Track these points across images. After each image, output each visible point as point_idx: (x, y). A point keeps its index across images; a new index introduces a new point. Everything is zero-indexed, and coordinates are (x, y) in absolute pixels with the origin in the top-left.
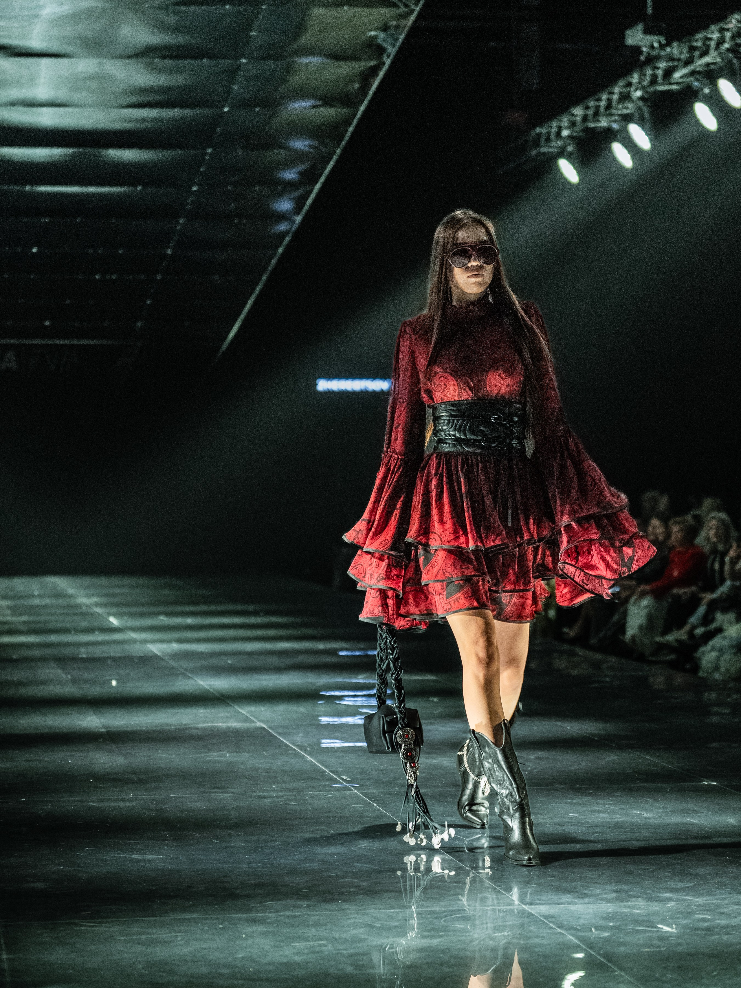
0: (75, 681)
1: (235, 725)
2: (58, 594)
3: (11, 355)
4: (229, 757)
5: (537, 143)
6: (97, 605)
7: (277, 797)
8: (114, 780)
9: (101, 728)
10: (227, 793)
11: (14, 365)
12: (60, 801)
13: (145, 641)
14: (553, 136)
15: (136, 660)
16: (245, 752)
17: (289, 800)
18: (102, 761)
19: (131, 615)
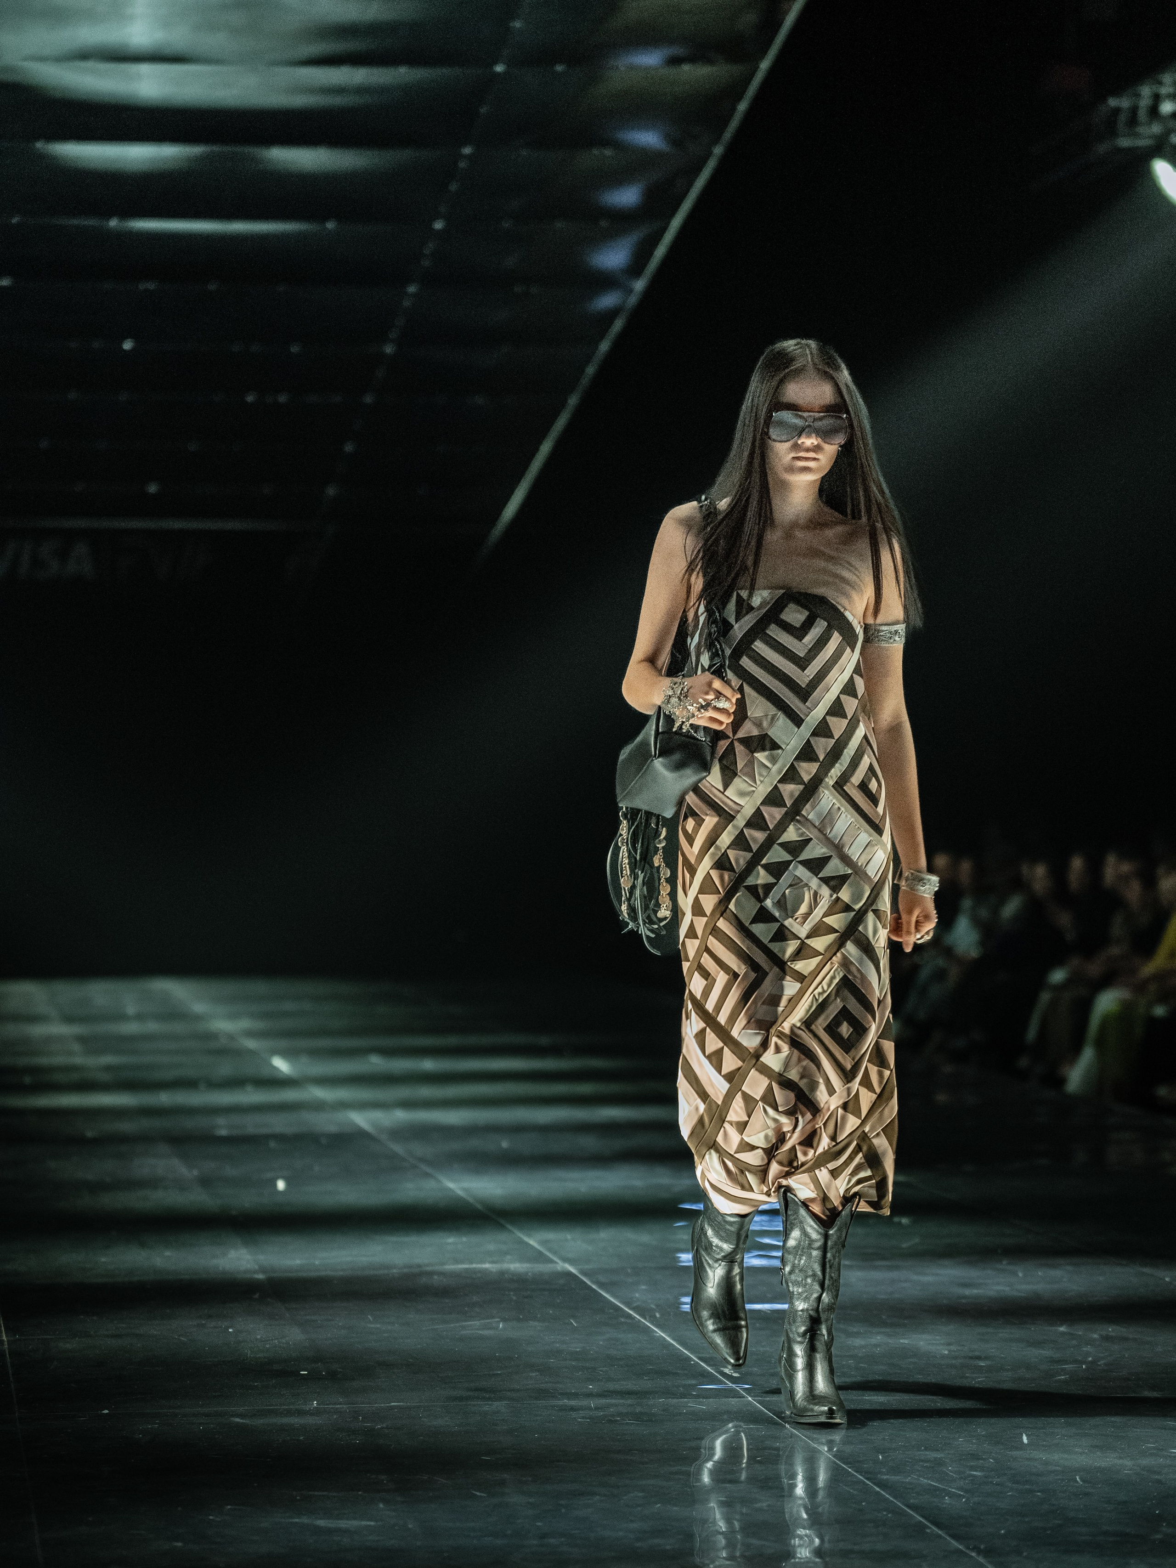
0: (206, 1182)
1: (516, 1266)
2: (173, 1014)
3: (81, 550)
4: (504, 1328)
5: (1110, 128)
6: (250, 1034)
7: (597, 1408)
9: (255, 1272)
11: (87, 569)
12: (176, 1415)
13: (344, 1105)
14: (1142, 114)
15: (324, 1141)
16: (535, 1319)
17: (619, 1414)
18: (259, 1337)
19: (315, 1053)
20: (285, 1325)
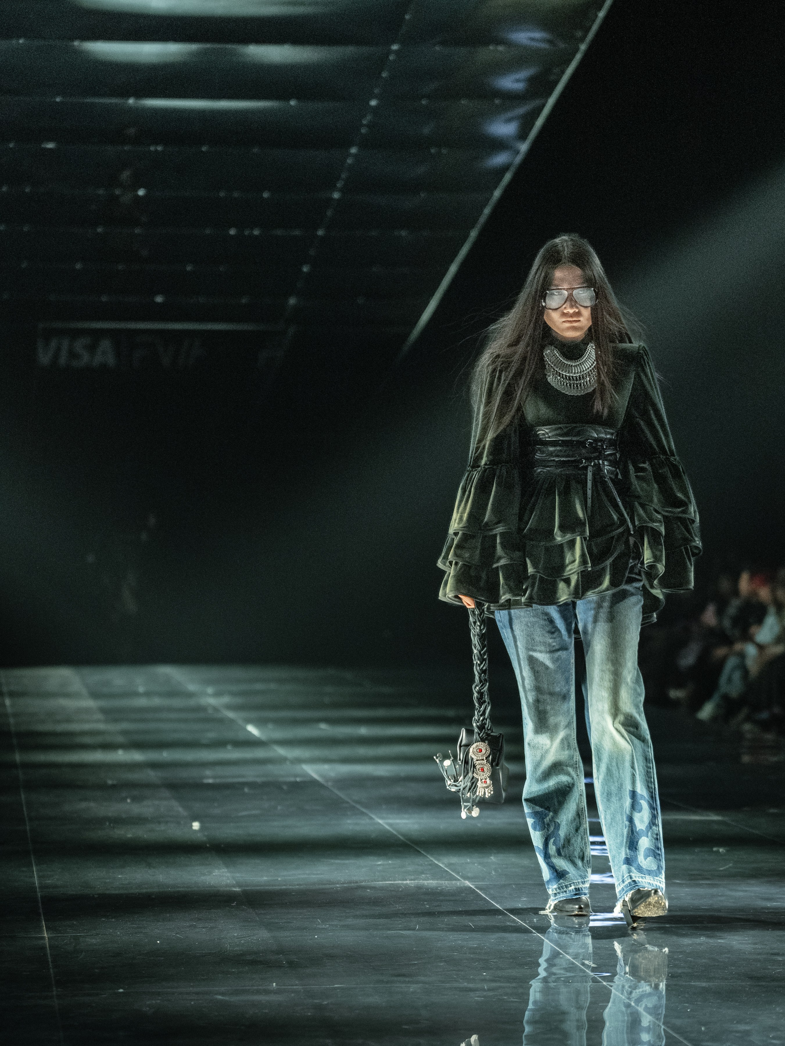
1: (429, 883)
2: (173, 693)
3: (106, 345)
4: (420, 929)
6: (229, 707)
7: (489, 990)
8: (254, 963)
9: (234, 886)
10: (417, 982)
11: (111, 360)
12: (173, 993)
13: (299, 761)
15: (285, 787)
17: (506, 994)
18: (236, 935)
19: (279, 722)
20: (255, 926)
